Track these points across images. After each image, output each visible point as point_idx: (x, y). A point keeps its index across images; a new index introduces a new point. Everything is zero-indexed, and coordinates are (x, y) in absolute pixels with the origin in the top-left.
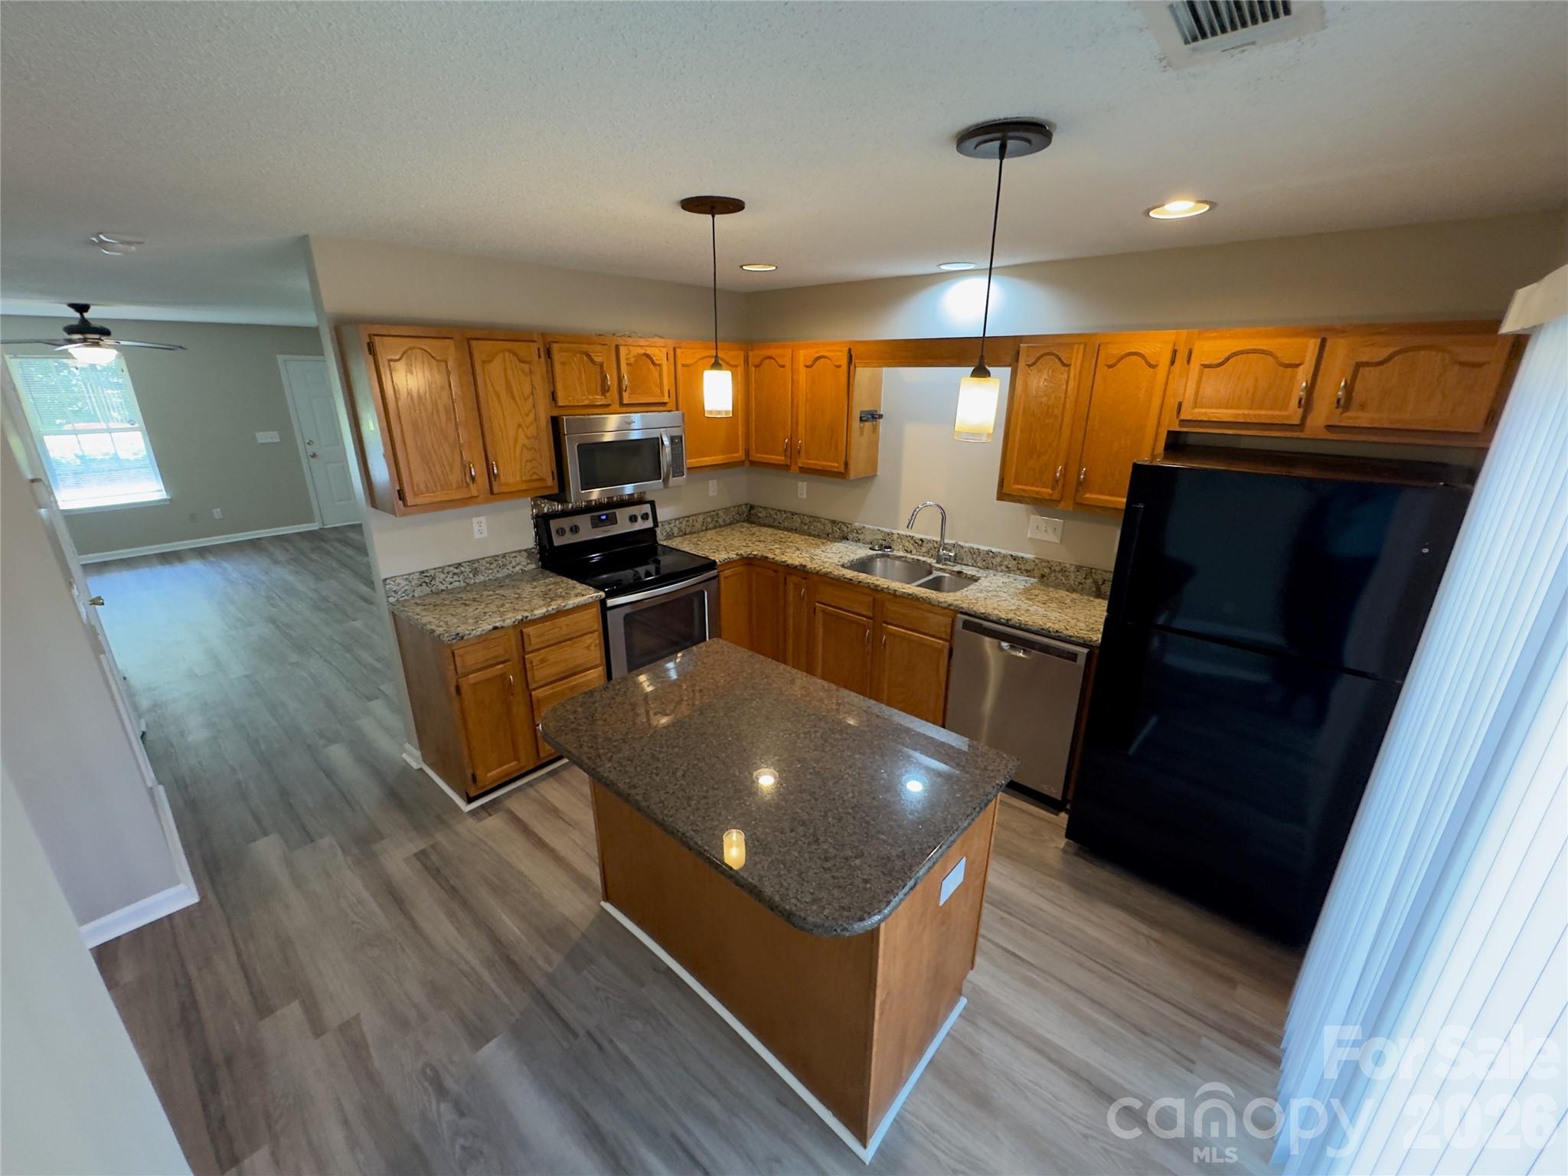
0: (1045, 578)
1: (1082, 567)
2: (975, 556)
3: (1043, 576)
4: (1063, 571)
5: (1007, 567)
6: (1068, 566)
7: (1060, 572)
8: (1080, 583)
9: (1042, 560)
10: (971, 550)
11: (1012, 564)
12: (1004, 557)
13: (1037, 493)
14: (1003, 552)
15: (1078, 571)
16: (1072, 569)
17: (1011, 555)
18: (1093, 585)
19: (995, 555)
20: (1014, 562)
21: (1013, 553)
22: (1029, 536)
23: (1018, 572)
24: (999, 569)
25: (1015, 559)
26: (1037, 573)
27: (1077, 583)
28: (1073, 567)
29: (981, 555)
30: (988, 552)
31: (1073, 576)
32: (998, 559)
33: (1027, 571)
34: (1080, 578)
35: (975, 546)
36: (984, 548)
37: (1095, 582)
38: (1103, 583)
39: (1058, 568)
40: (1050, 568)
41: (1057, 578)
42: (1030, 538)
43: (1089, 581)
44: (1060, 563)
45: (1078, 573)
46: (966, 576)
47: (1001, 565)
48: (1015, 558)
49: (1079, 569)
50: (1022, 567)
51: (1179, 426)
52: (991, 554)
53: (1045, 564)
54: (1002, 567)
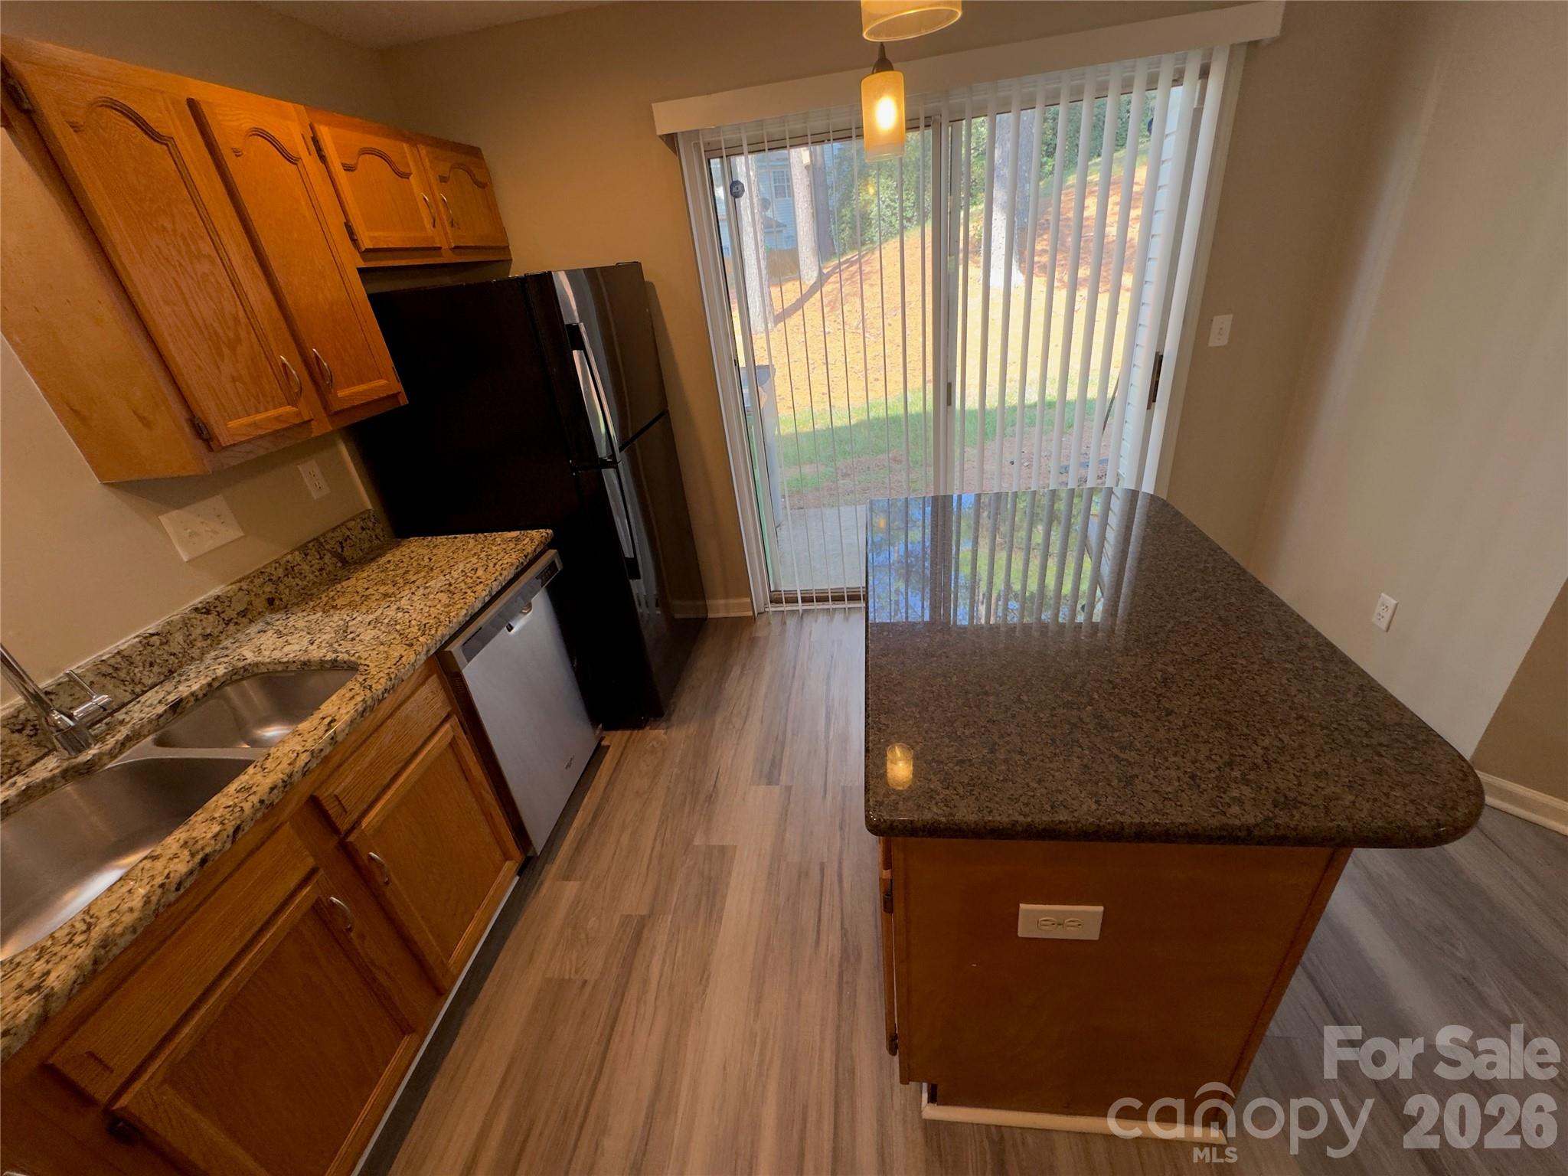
0: (277, 602)
1: (306, 545)
2: (122, 674)
3: (271, 601)
4: (290, 570)
5: (206, 637)
6: (289, 557)
7: (287, 575)
8: (321, 570)
9: (250, 578)
10: (104, 669)
11: (210, 623)
12: (186, 623)
13: (278, 419)
14: (176, 614)
15: (306, 555)
16: (297, 557)
17: (196, 610)
18: (335, 560)
19: (164, 636)
20: (211, 618)
21: (197, 601)
22: (185, 560)
23: (232, 627)
24: (195, 653)
25: (208, 612)
26: (260, 604)
27: (317, 573)
28: (297, 553)
29: (137, 659)
30: (146, 641)
31: (306, 567)
32: (179, 637)
33: (243, 614)
34: (316, 563)
35: (106, 652)
36: (126, 642)
37: (335, 554)
38: (342, 547)
39: (280, 572)
40: (270, 580)
41: (290, 588)
42: (191, 561)
43: (327, 558)
44: (276, 561)
45: (309, 558)
46: (196, 700)
47: (192, 644)
48: (205, 610)
49: (304, 549)
50: (230, 613)
51: (364, 260)
52: (155, 640)
53: (258, 582)
54: (199, 644)
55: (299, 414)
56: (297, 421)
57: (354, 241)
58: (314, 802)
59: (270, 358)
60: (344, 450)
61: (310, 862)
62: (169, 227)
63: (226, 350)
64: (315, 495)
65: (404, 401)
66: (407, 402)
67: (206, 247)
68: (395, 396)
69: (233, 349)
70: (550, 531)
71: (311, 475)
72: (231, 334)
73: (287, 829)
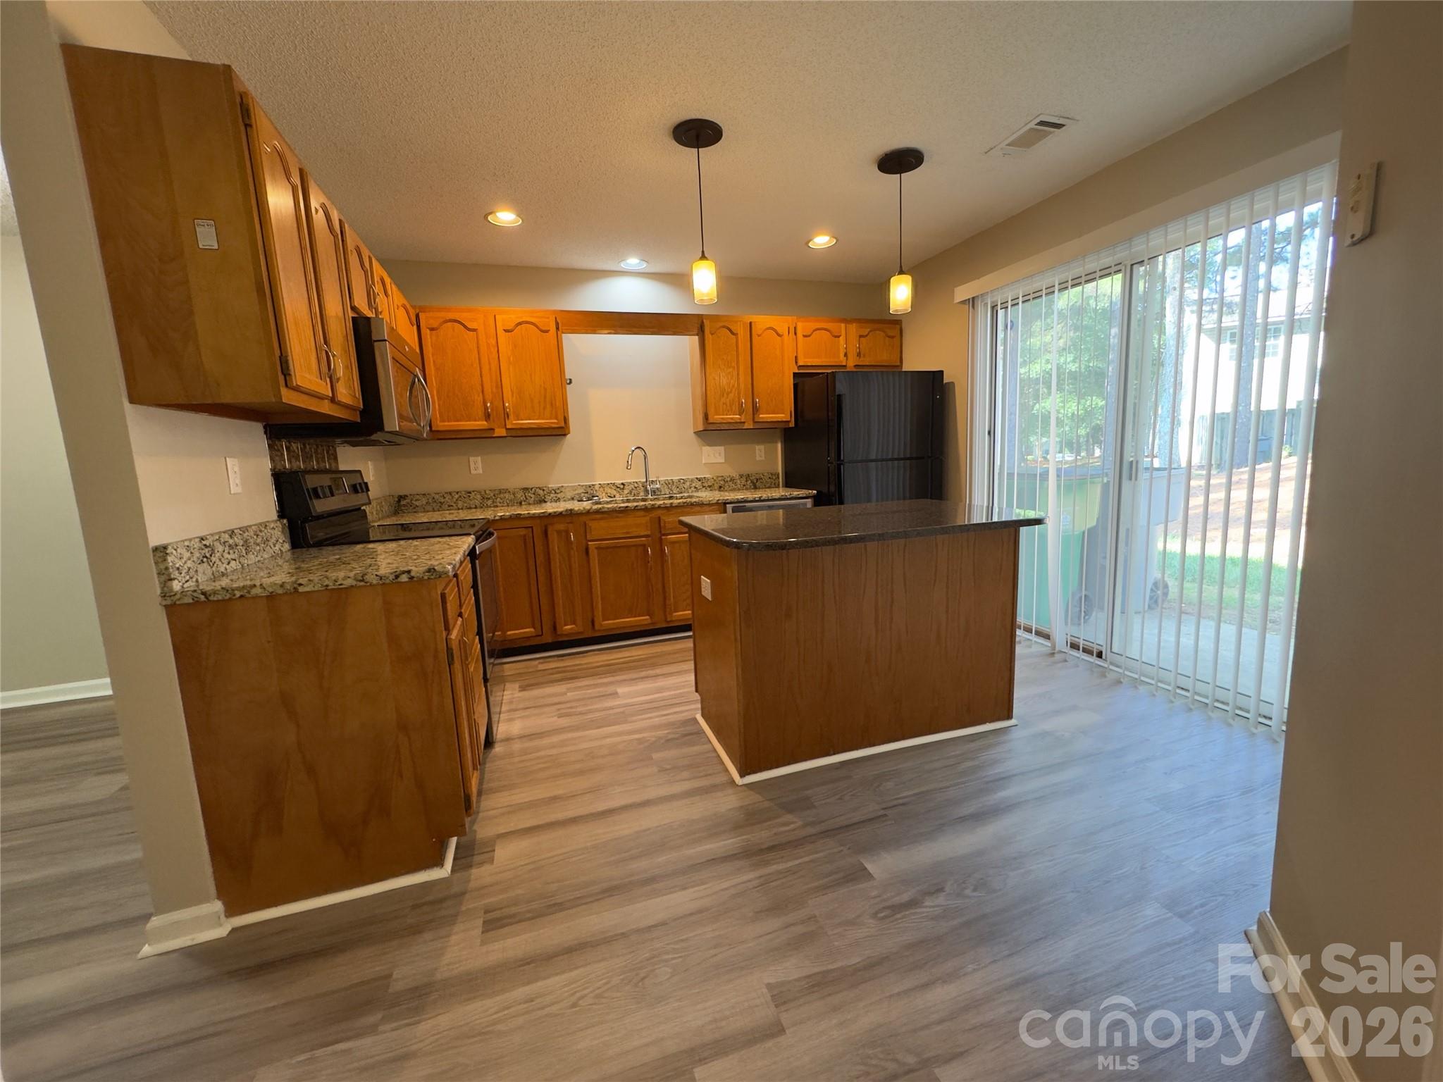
0: (722, 489)
1: (743, 474)
2: (670, 486)
3: (720, 487)
4: (732, 480)
5: (695, 488)
6: (735, 476)
7: (730, 481)
8: (744, 485)
9: (718, 477)
10: (666, 482)
11: (698, 484)
12: (692, 481)
13: (734, 418)
14: (691, 477)
16: (738, 477)
17: (697, 478)
19: (685, 481)
20: (700, 483)
22: (703, 462)
23: (704, 489)
24: (690, 491)
25: (700, 481)
26: (716, 486)
27: (742, 486)
29: (675, 484)
30: (679, 480)
31: (739, 481)
32: (688, 484)
33: (710, 486)
34: (743, 482)
36: (676, 478)
37: (752, 482)
38: (757, 481)
39: (729, 479)
40: (724, 480)
41: (729, 486)
42: (705, 464)
43: (749, 483)
44: (729, 475)
45: (742, 479)
47: (690, 488)
49: (741, 476)
50: (706, 484)
51: (799, 369)
52: (682, 481)
53: (720, 479)
54: (692, 489)
55: (740, 419)
56: (738, 421)
57: (796, 362)
58: (659, 518)
59: (739, 398)
60: (779, 445)
61: (649, 533)
62: (725, 358)
63: (725, 395)
64: (758, 458)
65: (792, 425)
66: (793, 426)
67: (734, 364)
68: (788, 422)
69: (728, 394)
70: (816, 492)
71: (760, 451)
72: (729, 390)
73: (648, 518)
